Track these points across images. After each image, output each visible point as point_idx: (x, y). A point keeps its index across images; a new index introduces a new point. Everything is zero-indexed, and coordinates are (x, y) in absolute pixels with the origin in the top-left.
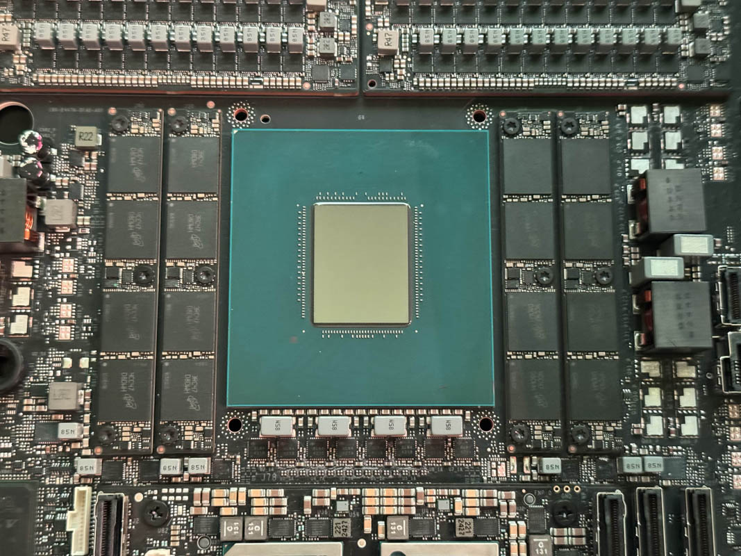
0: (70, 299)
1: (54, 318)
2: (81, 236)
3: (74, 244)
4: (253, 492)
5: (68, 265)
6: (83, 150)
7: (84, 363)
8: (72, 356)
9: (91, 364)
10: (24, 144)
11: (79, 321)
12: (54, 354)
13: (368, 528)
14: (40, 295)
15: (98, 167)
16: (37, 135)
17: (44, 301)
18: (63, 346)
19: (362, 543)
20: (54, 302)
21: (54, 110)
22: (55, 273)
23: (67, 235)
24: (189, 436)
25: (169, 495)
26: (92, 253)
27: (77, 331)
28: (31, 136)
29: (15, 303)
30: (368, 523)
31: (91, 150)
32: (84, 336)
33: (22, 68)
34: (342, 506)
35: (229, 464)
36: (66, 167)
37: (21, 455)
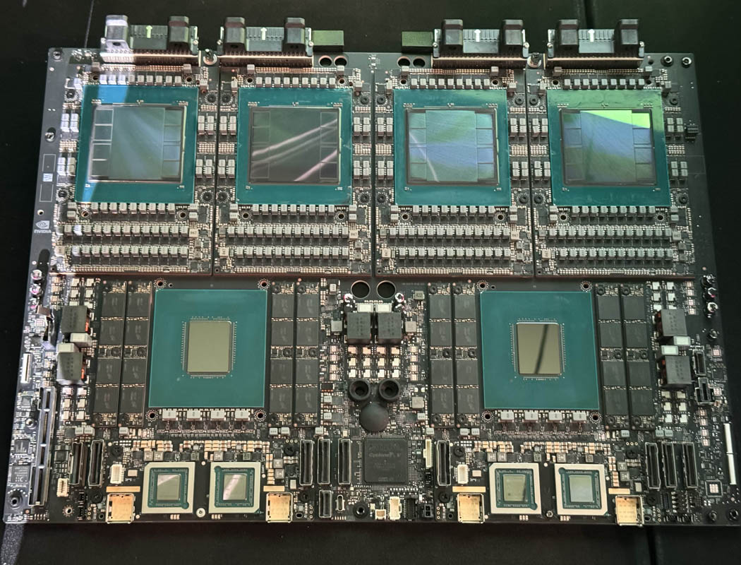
0: (416, 363)
1: (409, 371)
2: (419, 337)
3: (415, 340)
4: (500, 443)
5: (414, 349)
6: (417, 301)
7: (423, 390)
8: (417, 387)
9: (426, 390)
10: (397, 298)
11: (420, 373)
12: (411, 387)
13: (548, 458)
14: (403, 361)
15: (424, 308)
16: (402, 295)
17: (405, 365)
18: (414, 383)
19: (546, 465)
20: (409, 365)
21: (404, 284)
22: (409, 352)
23: (412, 337)
24: (470, 420)
25: (464, 444)
26: (423, 344)
27: (420, 377)
28: (400, 295)
29: (393, 365)
30: (548, 456)
31: (421, 301)
32: (422, 379)
33: (392, 267)
34: (537, 449)
35: (486, 432)
36: (410, 308)
37: (400, 428)
